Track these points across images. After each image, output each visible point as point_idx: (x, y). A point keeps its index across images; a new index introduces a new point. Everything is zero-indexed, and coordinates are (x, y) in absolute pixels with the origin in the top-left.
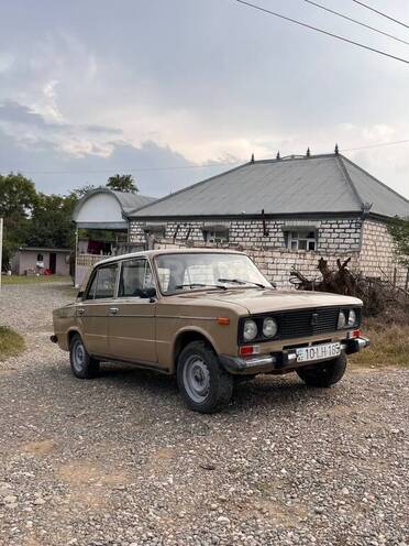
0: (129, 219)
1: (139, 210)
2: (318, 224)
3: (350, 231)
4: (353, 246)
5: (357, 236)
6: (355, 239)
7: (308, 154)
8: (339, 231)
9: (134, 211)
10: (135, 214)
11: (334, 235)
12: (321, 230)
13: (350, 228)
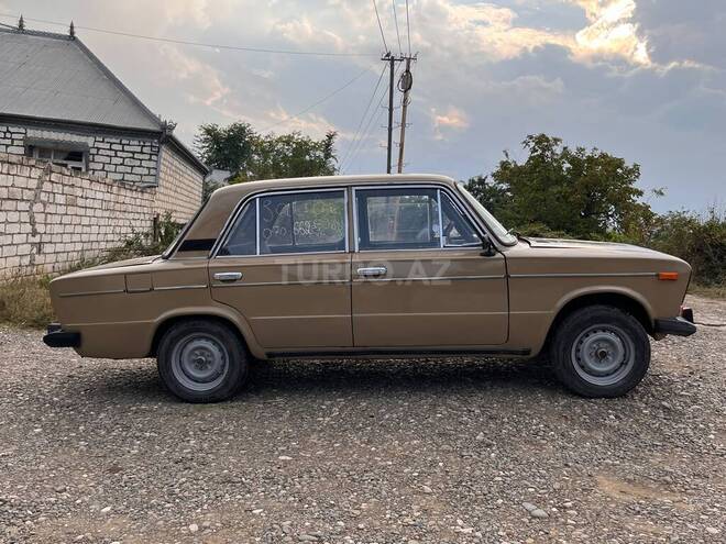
2: (90, 141)
3: (141, 157)
4: (146, 179)
5: (152, 164)
6: (149, 168)
7: (21, 26)
8: (125, 155)
11: (115, 160)
12: (94, 151)
13: (142, 153)
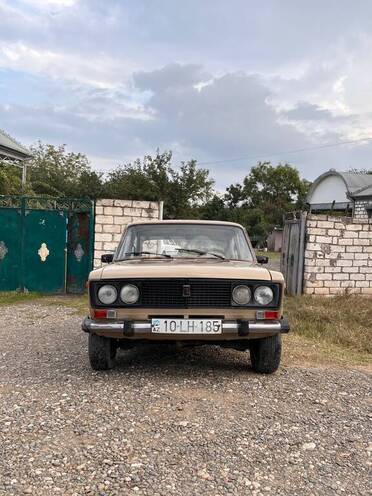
0: (354, 199)
1: (363, 189)
9: (359, 191)
10: (359, 194)
